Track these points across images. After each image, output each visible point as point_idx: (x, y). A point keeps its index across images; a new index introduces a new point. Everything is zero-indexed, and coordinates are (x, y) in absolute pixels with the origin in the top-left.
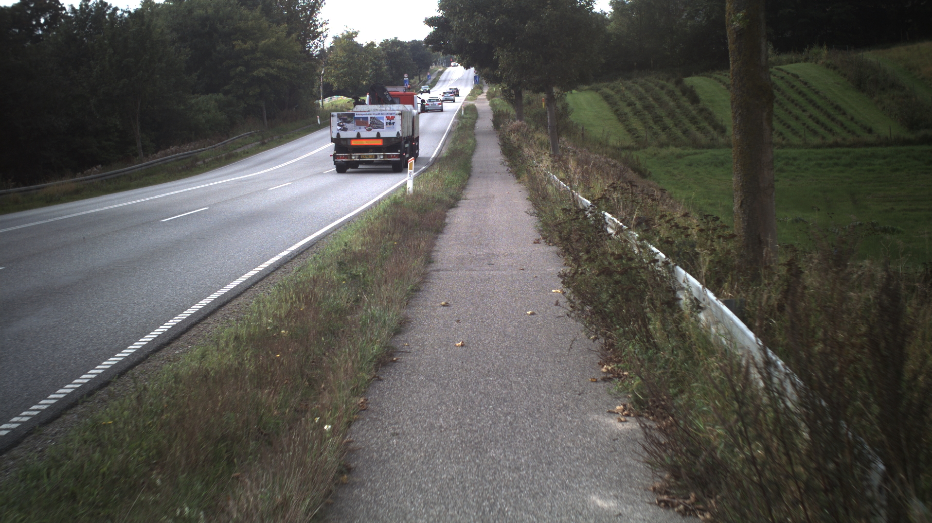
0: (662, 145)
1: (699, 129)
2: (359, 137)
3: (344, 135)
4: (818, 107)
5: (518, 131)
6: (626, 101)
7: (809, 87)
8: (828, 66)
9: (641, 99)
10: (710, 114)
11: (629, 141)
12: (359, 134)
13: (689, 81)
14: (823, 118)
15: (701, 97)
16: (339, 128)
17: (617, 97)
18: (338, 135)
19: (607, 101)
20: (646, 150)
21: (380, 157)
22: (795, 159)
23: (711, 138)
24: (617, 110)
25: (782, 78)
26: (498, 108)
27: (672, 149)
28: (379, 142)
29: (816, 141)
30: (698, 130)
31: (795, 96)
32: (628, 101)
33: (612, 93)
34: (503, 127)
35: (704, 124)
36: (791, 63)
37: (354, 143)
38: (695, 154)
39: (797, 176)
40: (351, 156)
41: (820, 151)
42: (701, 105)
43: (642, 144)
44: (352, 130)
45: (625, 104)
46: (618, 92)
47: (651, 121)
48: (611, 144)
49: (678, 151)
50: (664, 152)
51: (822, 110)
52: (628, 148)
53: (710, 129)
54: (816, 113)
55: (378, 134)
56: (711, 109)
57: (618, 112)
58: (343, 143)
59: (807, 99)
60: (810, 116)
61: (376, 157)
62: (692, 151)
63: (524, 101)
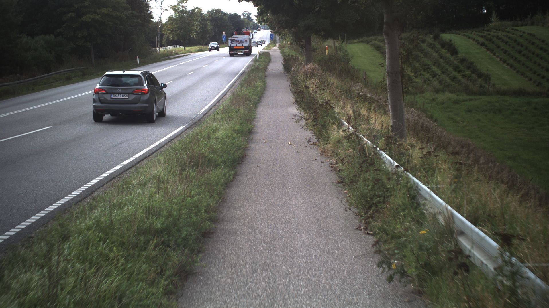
0: (437, 91)
5: (313, 75)
10: (472, 63)
20: (424, 95)
23: (479, 85)
25: (521, 36)
26: (288, 54)
27: (448, 95)
30: (464, 78)
31: (538, 51)
34: (294, 71)
35: (468, 72)
47: (420, 68)
53: (474, 76)
56: (471, 60)
63: (312, 47)
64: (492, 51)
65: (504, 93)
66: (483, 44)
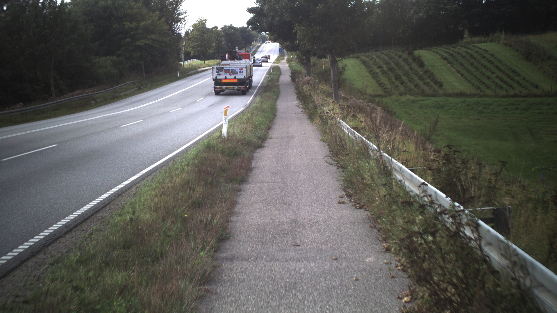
0: (401, 94)
1: (425, 83)
2: (226, 78)
3: (219, 77)
4: (502, 71)
5: (308, 83)
6: (377, 65)
7: (495, 58)
8: (506, 45)
9: (386, 64)
10: (432, 74)
11: (380, 92)
12: (226, 77)
13: (418, 53)
14: (505, 78)
15: (426, 63)
16: (217, 74)
17: (371, 63)
18: (216, 77)
19: (364, 64)
20: (391, 97)
21: (236, 88)
22: (490, 105)
23: (433, 90)
24: (371, 71)
25: (477, 52)
26: (294, 68)
27: (408, 97)
28: (236, 81)
29: (502, 93)
30: (424, 85)
31: (486, 64)
32: (378, 65)
33: (368, 59)
34: (298, 81)
35: (428, 81)
36: (481, 43)
37: (224, 81)
38: (424, 100)
39: (492, 116)
40: (222, 87)
41: (505, 99)
42: (425, 68)
43: (388, 93)
44: (223, 75)
45: (376, 67)
46: (372, 59)
47: (393, 78)
48: (368, 93)
49: (413, 98)
50: (403, 98)
51: (504, 73)
52: (379, 96)
53: (432, 83)
54: (500, 74)
55: (235, 77)
56: (432, 71)
57: (372, 72)
58: (218, 81)
59: (494, 66)
60: (497, 77)
61: (234, 88)
62: (421, 98)
63: (311, 64)
64: (451, 64)
65: (449, 95)
66: (445, 59)
